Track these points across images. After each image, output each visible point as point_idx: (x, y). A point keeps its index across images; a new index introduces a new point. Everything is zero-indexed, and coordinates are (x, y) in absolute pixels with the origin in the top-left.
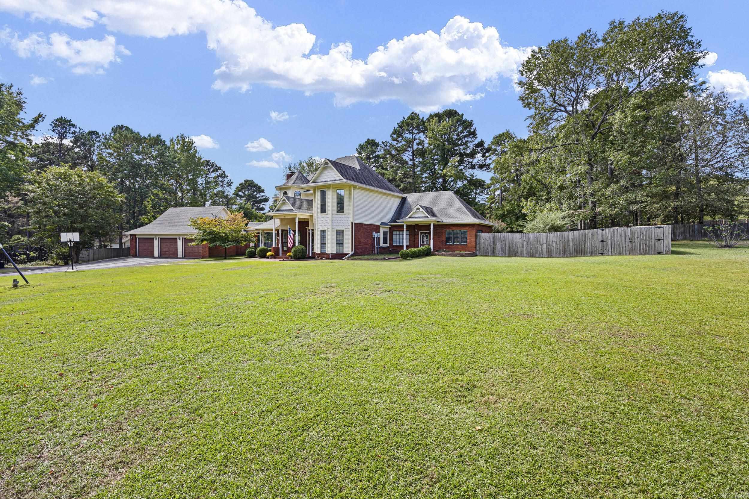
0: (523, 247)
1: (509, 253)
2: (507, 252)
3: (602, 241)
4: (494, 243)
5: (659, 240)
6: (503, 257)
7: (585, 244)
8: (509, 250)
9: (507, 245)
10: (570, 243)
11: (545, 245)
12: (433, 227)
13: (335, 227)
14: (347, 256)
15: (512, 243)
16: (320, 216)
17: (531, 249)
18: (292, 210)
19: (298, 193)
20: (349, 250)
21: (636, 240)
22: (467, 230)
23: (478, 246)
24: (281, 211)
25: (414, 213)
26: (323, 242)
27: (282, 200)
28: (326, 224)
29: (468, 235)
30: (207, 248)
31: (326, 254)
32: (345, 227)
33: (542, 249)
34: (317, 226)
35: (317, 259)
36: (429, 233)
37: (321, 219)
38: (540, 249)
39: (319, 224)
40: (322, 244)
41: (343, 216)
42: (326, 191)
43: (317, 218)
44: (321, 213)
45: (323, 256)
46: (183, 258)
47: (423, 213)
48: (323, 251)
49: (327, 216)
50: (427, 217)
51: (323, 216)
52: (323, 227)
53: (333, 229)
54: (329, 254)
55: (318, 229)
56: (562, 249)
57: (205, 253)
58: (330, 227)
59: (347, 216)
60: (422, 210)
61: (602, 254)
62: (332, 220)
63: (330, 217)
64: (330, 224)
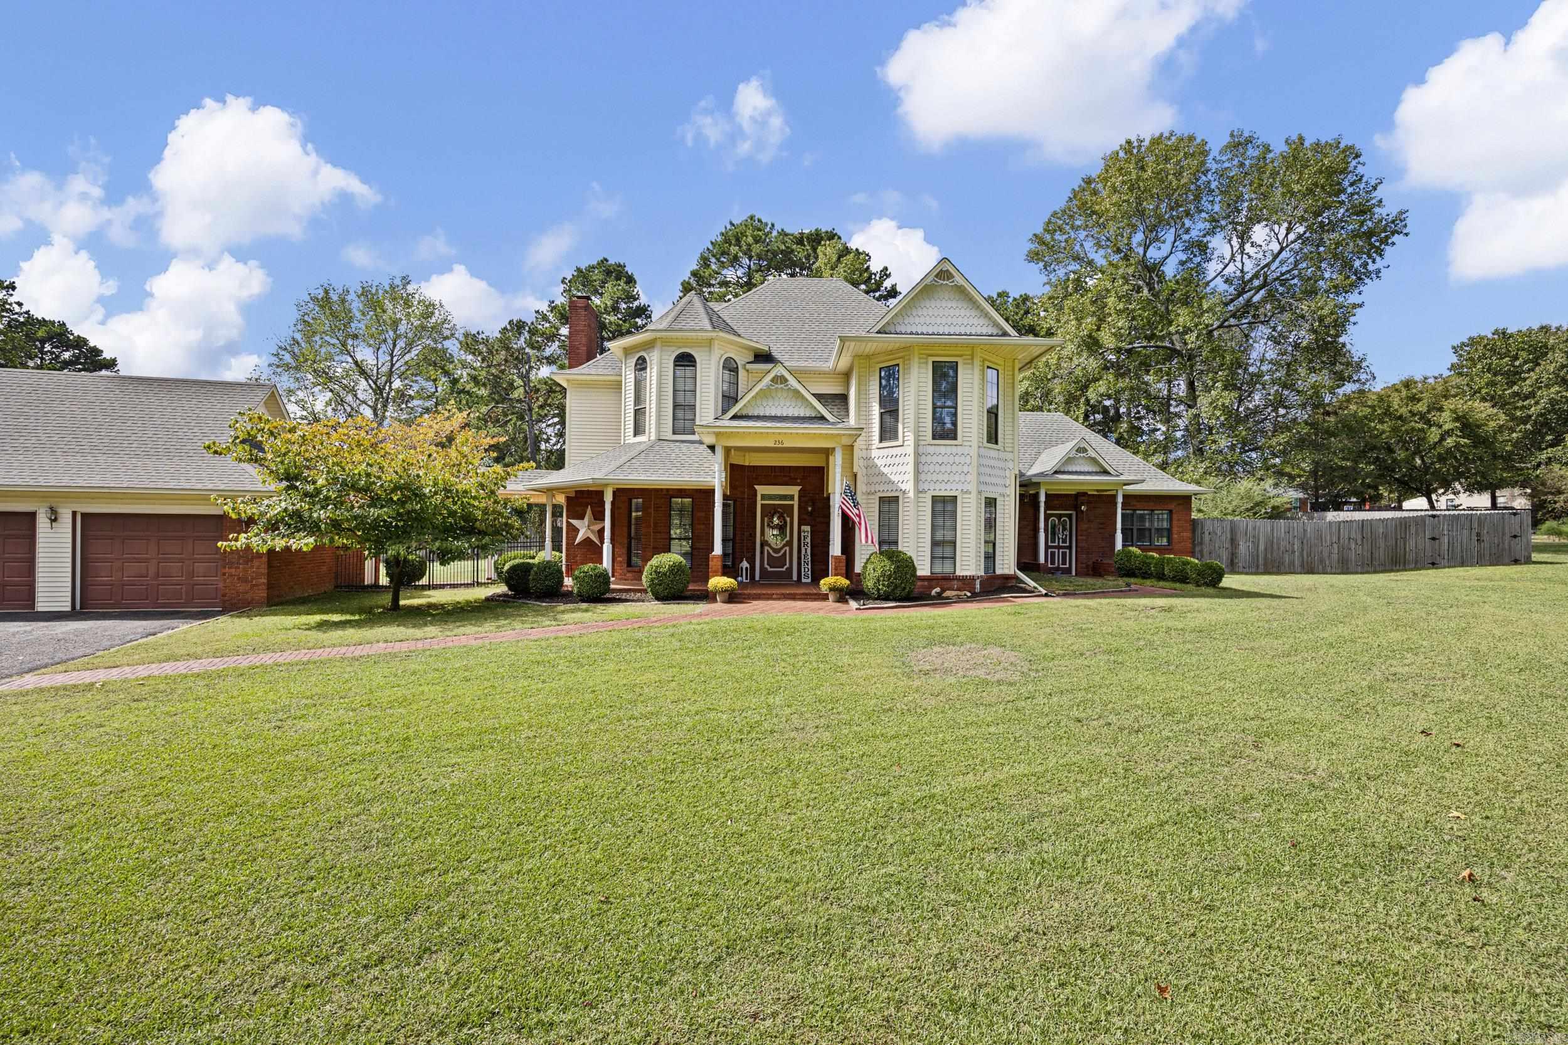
0: (1293, 552)
1: (1265, 564)
2: (1261, 561)
3: (1434, 539)
4: (1233, 541)
5: (1515, 537)
6: (1252, 574)
7: (1405, 544)
8: (1265, 558)
9: (1262, 547)
10: (1381, 543)
11: (1335, 546)
12: (1120, 500)
13: (982, 488)
14: (1032, 584)
15: (1270, 543)
16: (931, 449)
17: (1309, 555)
18: (822, 418)
19: (730, 367)
20: (1007, 564)
21: (1486, 538)
22: (1171, 511)
23: (1197, 549)
24: (758, 418)
25: (1069, 460)
26: (939, 536)
27: (767, 380)
28: (957, 478)
29: (1175, 522)
30: (256, 563)
31: (958, 579)
32: (1001, 490)
33: (1330, 553)
34: (917, 480)
35: (939, 596)
36: (1070, 516)
37: (935, 459)
38: (1325, 554)
39: (923, 477)
40: (935, 544)
41: (993, 454)
42: (954, 366)
43: (917, 454)
44: (934, 437)
45: (946, 584)
46: (72, 615)
47: (1094, 460)
48: (938, 569)
49: (960, 450)
50: (1106, 472)
51: (942, 450)
52: (943, 486)
53: (980, 492)
54: (972, 579)
55: (919, 491)
56: (1367, 554)
57: (242, 587)
58: (972, 487)
59: (1002, 455)
60: (1093, 455)
61: (1433, 565)
62: (980, 465)
63: (974, 452)
64: (972, 477)
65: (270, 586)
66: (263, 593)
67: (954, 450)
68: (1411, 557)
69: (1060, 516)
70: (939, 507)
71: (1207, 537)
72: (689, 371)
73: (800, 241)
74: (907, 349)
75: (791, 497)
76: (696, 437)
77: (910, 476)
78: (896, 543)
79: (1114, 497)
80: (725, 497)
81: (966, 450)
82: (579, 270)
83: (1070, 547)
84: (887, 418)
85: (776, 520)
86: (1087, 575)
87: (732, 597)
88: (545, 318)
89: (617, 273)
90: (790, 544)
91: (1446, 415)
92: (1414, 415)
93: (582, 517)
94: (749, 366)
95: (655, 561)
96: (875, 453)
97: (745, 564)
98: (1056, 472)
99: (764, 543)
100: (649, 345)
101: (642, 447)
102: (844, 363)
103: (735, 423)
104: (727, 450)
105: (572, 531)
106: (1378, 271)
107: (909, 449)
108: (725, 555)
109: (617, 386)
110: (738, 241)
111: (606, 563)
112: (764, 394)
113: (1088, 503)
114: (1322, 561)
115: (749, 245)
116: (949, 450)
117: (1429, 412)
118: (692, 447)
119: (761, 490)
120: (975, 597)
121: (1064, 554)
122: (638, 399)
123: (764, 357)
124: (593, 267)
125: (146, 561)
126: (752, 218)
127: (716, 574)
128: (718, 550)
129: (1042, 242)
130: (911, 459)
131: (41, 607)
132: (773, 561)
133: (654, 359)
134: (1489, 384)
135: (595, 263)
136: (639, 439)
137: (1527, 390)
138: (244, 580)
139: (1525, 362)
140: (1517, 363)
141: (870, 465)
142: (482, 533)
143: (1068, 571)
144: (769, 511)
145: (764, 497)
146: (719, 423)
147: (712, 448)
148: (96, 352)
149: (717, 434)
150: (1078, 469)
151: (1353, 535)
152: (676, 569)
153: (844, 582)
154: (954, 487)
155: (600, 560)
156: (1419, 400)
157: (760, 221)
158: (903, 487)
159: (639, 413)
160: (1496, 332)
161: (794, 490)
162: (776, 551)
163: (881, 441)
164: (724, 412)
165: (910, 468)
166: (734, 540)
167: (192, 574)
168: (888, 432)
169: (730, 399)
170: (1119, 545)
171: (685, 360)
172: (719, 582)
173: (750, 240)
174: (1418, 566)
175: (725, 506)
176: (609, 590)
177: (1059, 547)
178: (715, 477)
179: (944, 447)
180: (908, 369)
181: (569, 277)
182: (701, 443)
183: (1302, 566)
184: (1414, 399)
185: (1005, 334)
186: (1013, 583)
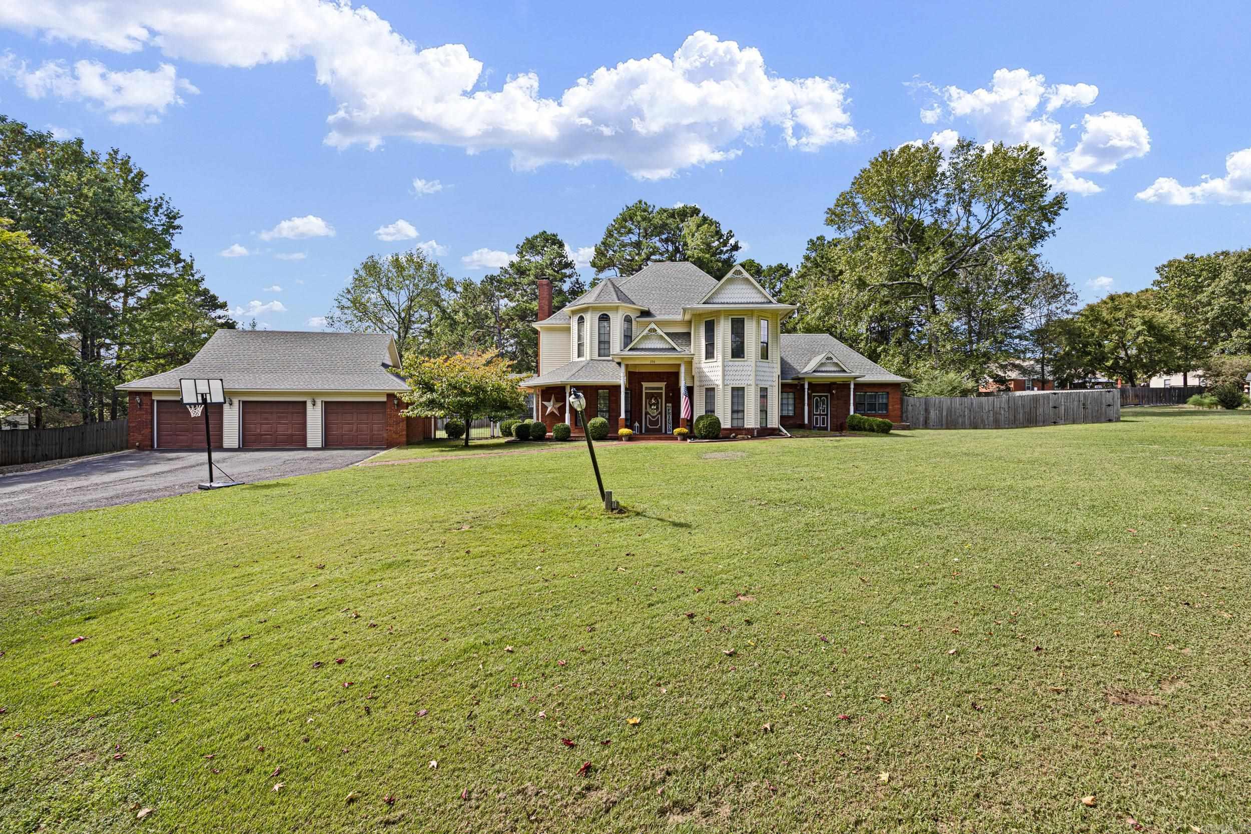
0: (964, 417)
1: (947, 424)
2: (944, 422)
3: (1055, 407)
4: (927, 411)
5: (1109, 406)
6: (938, 429)
7: (1036, 411)
8: (947, 420)
9: (944, 413)
11: (991, 413)
12: (852, 386)
13: (759, 382)
14: (785, 431)
15: (949, 410)
16: (731, 363)
17: (974, 418)
18: (674, 349)
19: (628, 320)
20: (774, 422)
21: (1089, 406)
22: (888, 393)
23: (904, 415)
24: (642, 349)
25: (822, 364)
26: (736, 408)
27: (646, 331)
28: (744, 378)
29: (890, 399)
30: (401, 424)
31: (745, 429)
32: (769, 383)
33: (988, 417)
34: (724, 380)
35: (734, 437)
36: (826, 397)
37: (733, 368)
38: (985, 417)
39: (727, 377)
40: (733, 412)
41: (766, 365)
42: (742, 321)
43: (724, 366)
44: (733, 356)
45: (739, 432)
46: (325, 448)
47: (837, 364)
48: (735, 425)
49: (746, 363)
50: (844, 371)
51: (737, 363)
52: (737, 382)
53: (757, 385)
54: (753, 429)
55: (724, 385)
56: (1012, 417)
57: (394, 436)
58: (752, 382)
59: (770, 365)
60: (835, 360)
61: (1055, 423)
62: (756, 371)
63: (753, 365)
64: (752, 378)
65: (408, 436)
66: (404, 439)
67: (742, 363)
68: (1040, 418)
69: (820, 397)
70: (735, 393)
71: (910, 408)
72: (606, 324)
73: (672, 215)
74: (718, 313)
75: (661, 388)
76: (610, 358)
77: (720, 378)
78: (714, 412)
79: (849, 385)
80: (626, 389)
81: (749, 363)
82: (527, 239)
83: (827, 415)
84: (710, 348)
85: (653, 401)
86: (837, 430)
87: (630, 438)
88: (506, 271)
89: (555, 241)
90: (661, 413)
91: (1137, 321)
92: (1116, 320)
93: (549, 401)
94: (638, 319)
95: (593, 421)
96: (703, 365)
97: (637, 424)
98: (814, 371)
99: (647, 413)
100: (585, 310)
101: (583, 364)
102: (687, 317)
103: (631, 353)
104: (627, 366)
105: (545, 408)
106: (1053, 232)
107: (720, 363)
108: (626, 419)
109: (568, 330)
110: (631, 219)
111: (567, 422)
112: (645, 338)
113: (837, 389)
114: (983, 421)
115: (639, 222)
116: (740, 363)
117: (1126, 318)
118: (609, 363)
119: (645, 385)
120: (753, 437)
121: (823, 419)
122: (580, 337)
123: (646, 314)
124: (537, 237)
125: (352, 424)
126: (640, 202)
127: (622, 427)
128: (623, 416)
129: (834, 213)
130: (720, 369)
131: (309, 445)
132: (652, 423)
133: (588, 317)
134: (1179, 296)
135: (538, 234)
136: (581, 359)
137: (1205, 300)
138: (396, 433)
139: (1205, 279)
140: (1200, 280)
141: (701, 372)
142: (509, 408)
143: (826, 429)
144: (650, 396)
145: (646, 388)
146: (623, 353)
147: (619, 364)
148: (214, 298)
149: (622, 359)
150: (828, 369)
151: (1003, 406)
152: (603, 425)
153: (685, 430)
154: (743, 382)
155: (564, 421)
156: (1121, 309)
157: (645, 203)
158: (717, 383)
159: (580, 346)
160: (1186, 257)
161: (663, 385)
162: (653, 417)
163: (706, 358)
164: (625, 347)
165: (720, 373)
166: (631, 412)
167: (372, 430)
168: (710, 354)
169: (628, 338)
170: (852, 413)
171: (604, 318)
172: (624, 431)
173: (639, 218)
174: (1045, 423)
175: (626, 393)
176: (569, 436)
177: (820, 415)
178: (620, 379)
179: (738, 362)
180: (719, 322)
181: (521, 244)
182: (613, 361)
183: (970, 424)
184: (1117, 309)
185: (771, 302)
186: (777, 432)
